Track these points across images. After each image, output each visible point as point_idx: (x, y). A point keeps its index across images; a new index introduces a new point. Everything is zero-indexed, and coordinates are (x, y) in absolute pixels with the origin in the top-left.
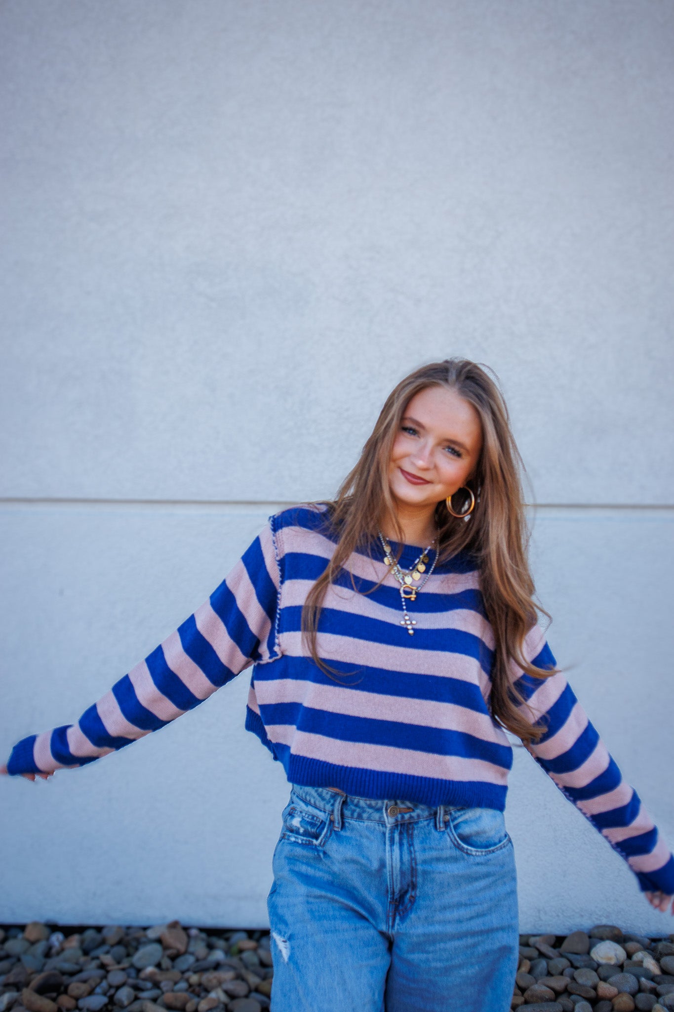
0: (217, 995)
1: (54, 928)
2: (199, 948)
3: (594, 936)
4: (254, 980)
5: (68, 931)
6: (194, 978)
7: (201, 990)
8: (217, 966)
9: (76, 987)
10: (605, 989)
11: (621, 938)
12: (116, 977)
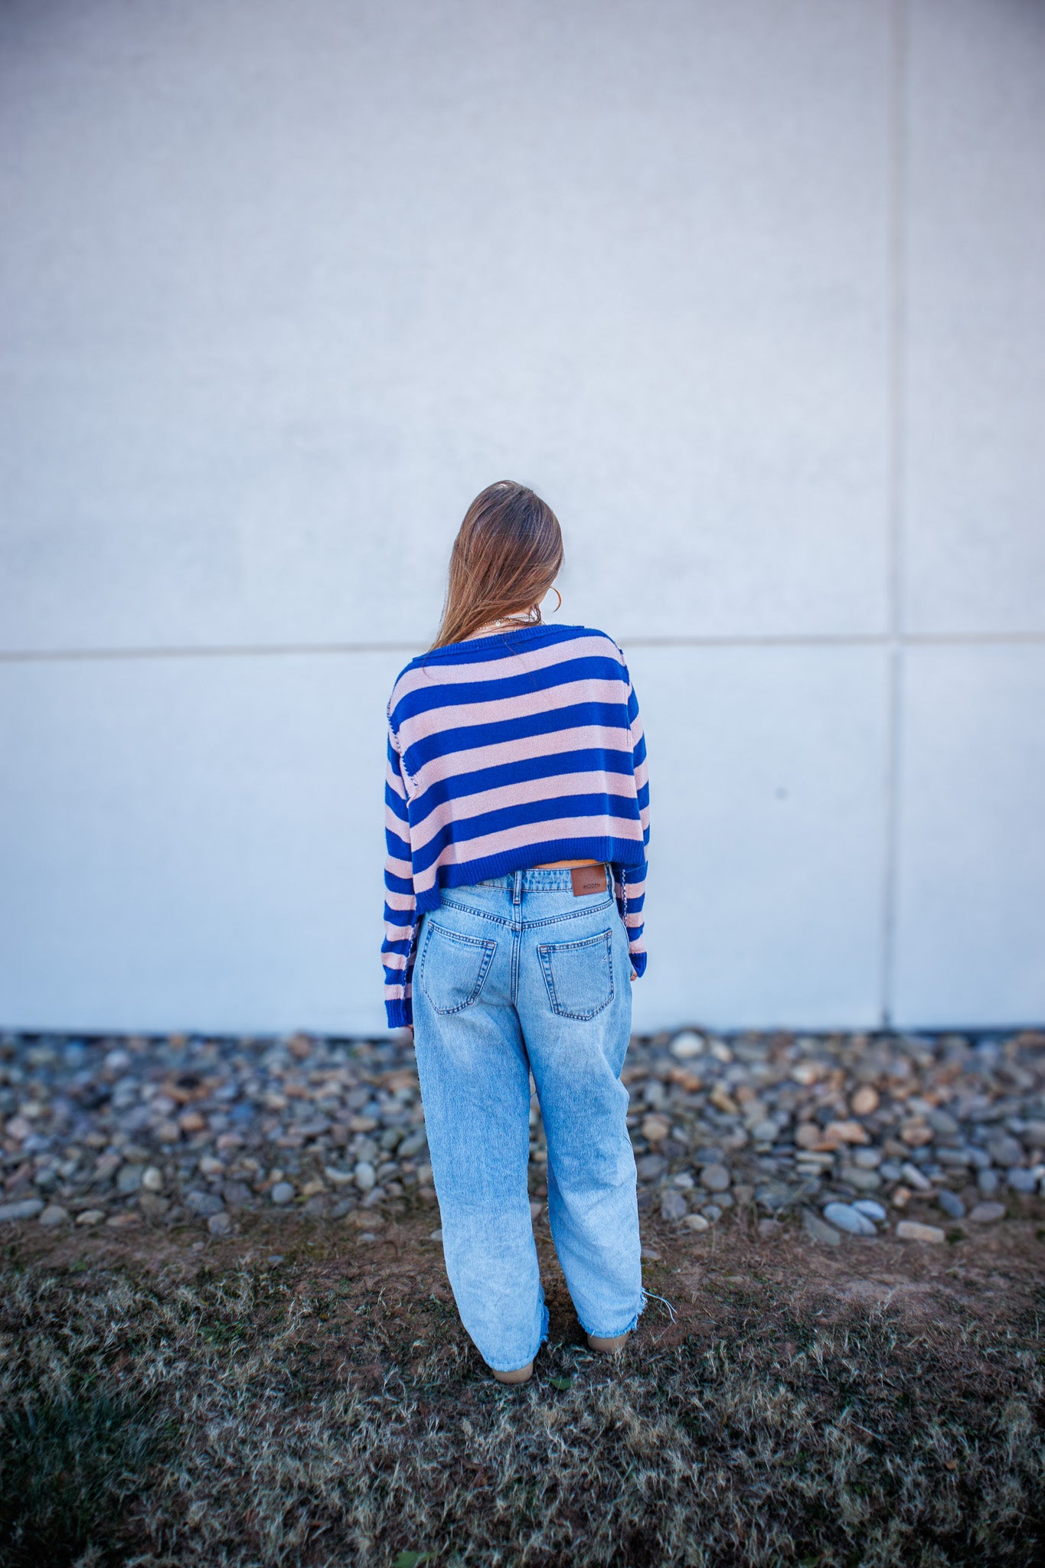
0: (333, 1088)
1: (194, 1038)
2: (321, 1052)
3: (675, 1034)
4: (366, 1075)
5: (208, 1040)
6: (315, 1075)
7: (318, 1084)
8: (335, 1066)
9: (209, 1081)
10: (679, 1073)
11: (700, 1033)
12: (246, 1073)
